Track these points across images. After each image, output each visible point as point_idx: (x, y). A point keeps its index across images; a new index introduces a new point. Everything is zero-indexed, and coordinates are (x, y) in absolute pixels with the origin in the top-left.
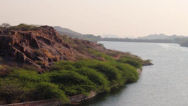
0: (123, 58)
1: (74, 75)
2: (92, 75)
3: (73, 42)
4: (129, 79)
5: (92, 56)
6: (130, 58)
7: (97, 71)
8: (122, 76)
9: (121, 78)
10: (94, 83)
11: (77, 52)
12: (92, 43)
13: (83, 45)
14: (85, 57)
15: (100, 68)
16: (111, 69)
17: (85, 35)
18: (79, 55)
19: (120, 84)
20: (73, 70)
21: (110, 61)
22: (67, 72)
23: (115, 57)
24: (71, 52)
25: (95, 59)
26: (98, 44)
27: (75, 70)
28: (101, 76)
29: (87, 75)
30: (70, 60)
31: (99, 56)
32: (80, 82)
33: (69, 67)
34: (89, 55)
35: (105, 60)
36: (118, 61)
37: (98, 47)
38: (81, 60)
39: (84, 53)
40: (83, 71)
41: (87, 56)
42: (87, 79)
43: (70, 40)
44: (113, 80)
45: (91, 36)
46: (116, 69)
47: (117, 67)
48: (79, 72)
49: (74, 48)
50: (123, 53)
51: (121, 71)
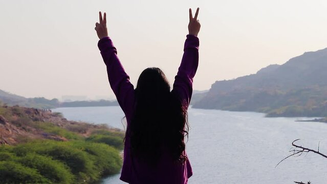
0: (96, 135)
1: (14, 167)
2: (44, 166)
3: (11, 111)
4: (107, 169)
5: (43, 134)
6: (108, 134)
7: (53, 159)
8: (94, 164)
9: (93, 168)
10: (47, 179)
11: (18, 130)
12: (44, 111)
13: (28, 117)
14: (31, 136)
15: (57, 154)
16: (76, 155)
17: (30, 100)
18: (21, 134)
19: (91, 179)
20: (11, 160)
21: (73, 140)
22: (3, 164)
23: (83, 133)
24: (7, 130)
25: (50, 138)
26: (54, 113)
27: (15, 161)
28: (60, 167)
29: (36, 167)
30: (6, 144)
31: (55, 133)
32: (25, 180)
33: (4, 155)
34: (38, 134)
35: (65, 139)
36: (87, 139)
37: (53, 119)
38: (26, 141)
39: (29, 130)
40: (30, 161)
41: (35, 134)
42: (37, 175)
43: (5, 109)
44: (80, 173)
45: (41, 100)
46: (85, 154)
47: (86, 150)
48: (22, 163)
49: (13, 123)
50: (95, 126)
51: (93, 157)
